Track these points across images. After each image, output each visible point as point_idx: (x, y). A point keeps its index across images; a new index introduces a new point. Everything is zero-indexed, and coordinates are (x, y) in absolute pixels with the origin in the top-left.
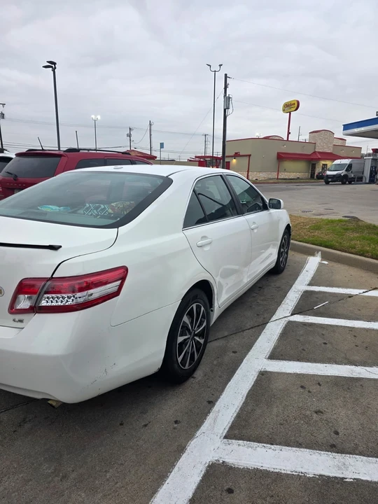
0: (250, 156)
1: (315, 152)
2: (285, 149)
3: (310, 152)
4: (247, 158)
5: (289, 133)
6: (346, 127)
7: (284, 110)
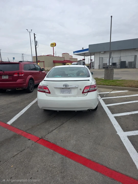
0: (44, 62)
1: (64, 60)
2: (55, 59)
3: (63, 60)
4: (43, 62)
5: (54, 54)
6: (74, 52)
7: (51, 46)
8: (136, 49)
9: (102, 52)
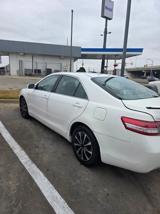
8: (61, 57)
9: (20, 54)
